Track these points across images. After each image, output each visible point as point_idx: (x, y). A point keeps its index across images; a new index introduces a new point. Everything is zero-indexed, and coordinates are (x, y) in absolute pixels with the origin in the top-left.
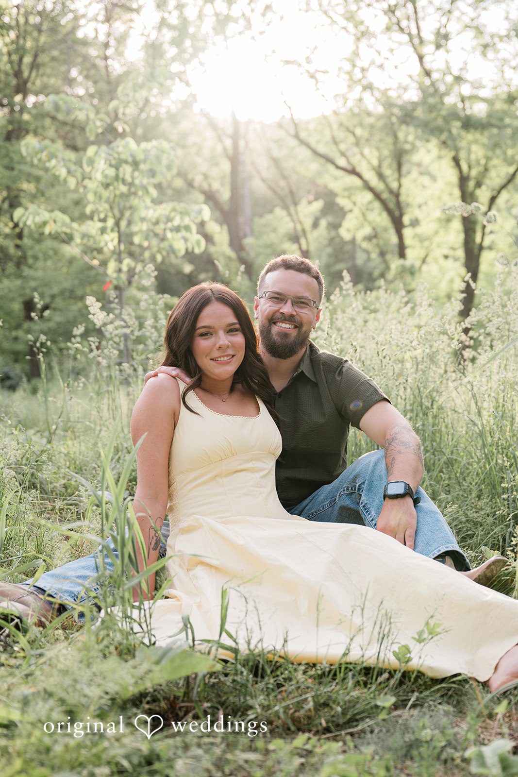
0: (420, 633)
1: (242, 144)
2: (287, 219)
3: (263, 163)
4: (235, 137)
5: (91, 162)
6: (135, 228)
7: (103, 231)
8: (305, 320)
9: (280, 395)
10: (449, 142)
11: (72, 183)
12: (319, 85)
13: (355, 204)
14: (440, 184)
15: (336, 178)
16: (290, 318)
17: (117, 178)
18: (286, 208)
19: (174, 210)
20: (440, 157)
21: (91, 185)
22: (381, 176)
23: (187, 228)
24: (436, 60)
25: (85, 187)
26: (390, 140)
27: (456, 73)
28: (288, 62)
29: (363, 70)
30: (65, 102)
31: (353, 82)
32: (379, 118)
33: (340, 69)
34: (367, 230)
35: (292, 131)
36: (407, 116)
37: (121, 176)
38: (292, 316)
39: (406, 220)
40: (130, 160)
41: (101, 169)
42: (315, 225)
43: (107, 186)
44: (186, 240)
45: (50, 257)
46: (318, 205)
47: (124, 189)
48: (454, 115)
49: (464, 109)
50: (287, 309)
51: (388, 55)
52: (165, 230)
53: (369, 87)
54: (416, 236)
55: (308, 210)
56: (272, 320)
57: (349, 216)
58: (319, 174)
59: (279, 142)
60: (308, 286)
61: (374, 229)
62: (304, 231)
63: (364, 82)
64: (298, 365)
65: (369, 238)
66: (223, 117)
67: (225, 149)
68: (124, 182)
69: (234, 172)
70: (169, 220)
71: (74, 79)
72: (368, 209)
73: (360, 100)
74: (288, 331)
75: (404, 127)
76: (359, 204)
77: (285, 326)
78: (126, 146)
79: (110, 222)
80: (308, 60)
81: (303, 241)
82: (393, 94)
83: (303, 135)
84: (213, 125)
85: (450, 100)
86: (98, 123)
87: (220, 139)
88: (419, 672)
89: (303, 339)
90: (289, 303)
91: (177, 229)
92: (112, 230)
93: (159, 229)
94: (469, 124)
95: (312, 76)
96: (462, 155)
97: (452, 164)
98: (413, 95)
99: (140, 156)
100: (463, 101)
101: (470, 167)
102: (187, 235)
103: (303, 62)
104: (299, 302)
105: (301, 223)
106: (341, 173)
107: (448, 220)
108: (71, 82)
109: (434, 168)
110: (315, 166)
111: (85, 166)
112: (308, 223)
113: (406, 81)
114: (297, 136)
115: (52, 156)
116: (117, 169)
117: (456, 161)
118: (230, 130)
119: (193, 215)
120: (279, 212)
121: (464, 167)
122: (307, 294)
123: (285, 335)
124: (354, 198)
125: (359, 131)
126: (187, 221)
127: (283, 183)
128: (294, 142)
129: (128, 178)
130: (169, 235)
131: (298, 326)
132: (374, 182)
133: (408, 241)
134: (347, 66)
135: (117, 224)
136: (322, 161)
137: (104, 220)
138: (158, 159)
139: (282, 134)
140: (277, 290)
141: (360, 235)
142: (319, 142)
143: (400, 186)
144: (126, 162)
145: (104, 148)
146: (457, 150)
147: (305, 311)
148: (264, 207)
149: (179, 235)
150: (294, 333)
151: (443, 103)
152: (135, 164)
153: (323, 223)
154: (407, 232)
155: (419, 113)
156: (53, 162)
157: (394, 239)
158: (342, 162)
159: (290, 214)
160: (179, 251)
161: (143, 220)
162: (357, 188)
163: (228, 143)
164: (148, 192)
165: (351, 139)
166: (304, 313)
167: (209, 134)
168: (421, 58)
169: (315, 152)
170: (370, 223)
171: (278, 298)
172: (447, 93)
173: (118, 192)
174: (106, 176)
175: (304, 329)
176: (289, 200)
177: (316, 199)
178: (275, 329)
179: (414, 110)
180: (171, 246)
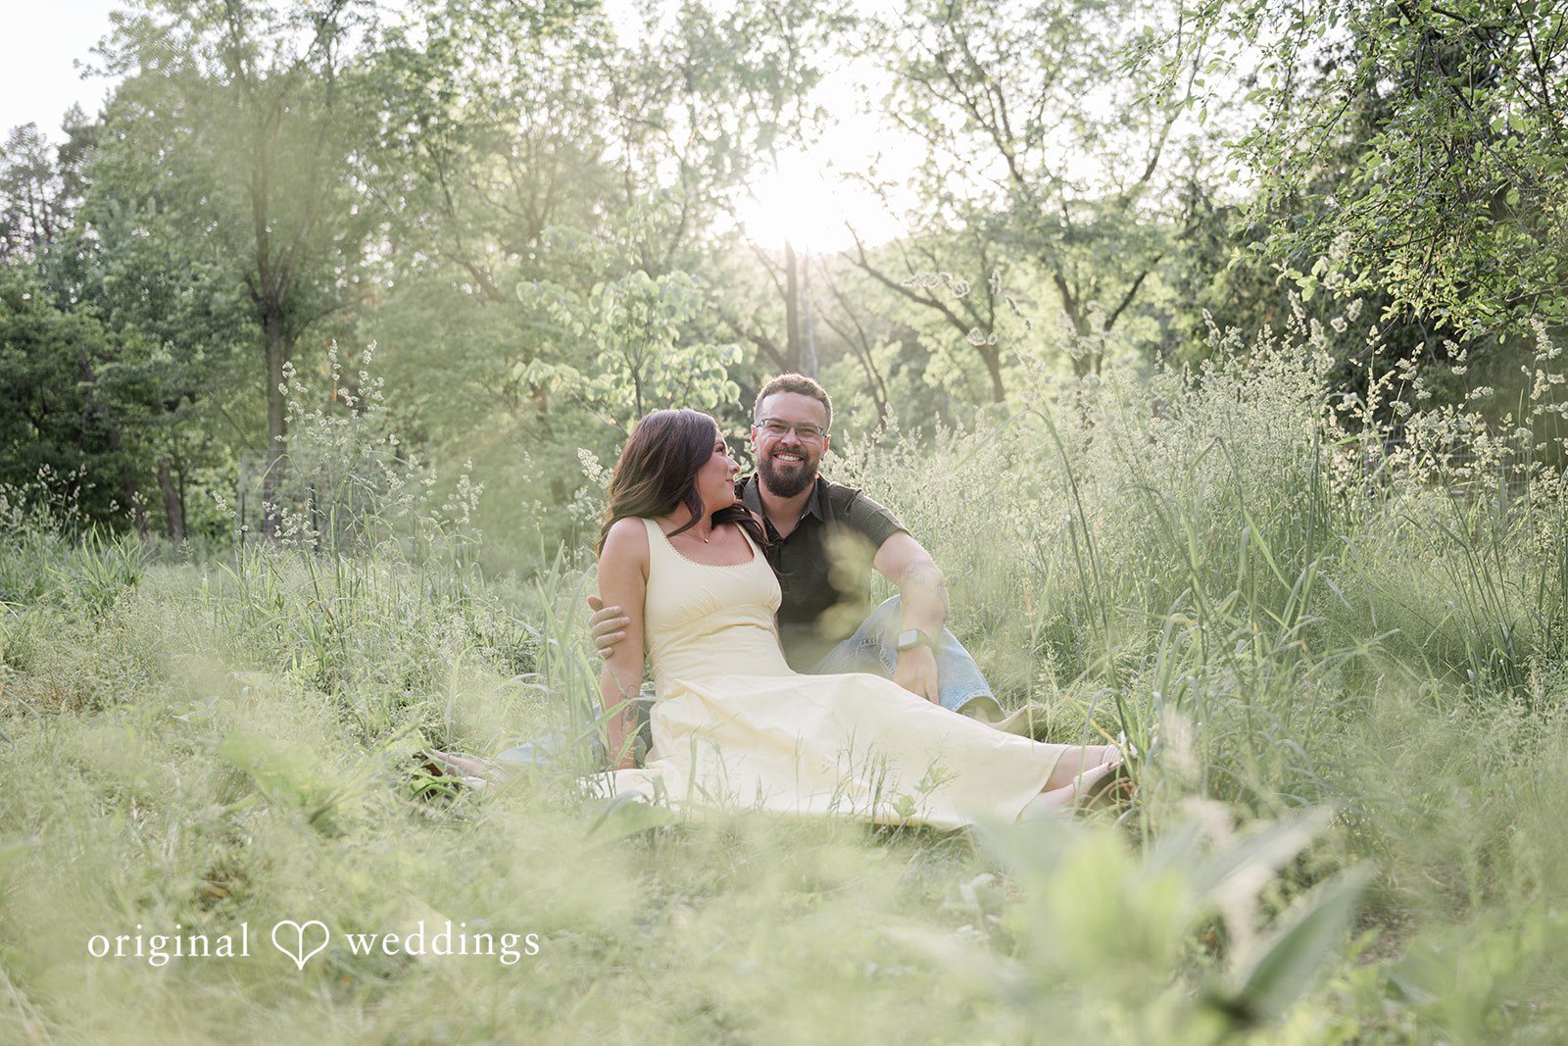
0: (923, 782)
1: (800, 279)
2: (860, 367)
3: (828, 303)
4: (790, 271)
5: (598, 302)
6: (657, 378)
7: (618, 383)
8: (811, 451)
9: (786, 541)
10: (1049, 259)
11: (579, 329)
12: (887, 201)
13: (939, 343)
14: (1042, 312)
15: (915, 313)
16: (794, 450)
17: (630, 318)
18: (856, 352)
19: (699, 352)
20: (1040, 279)
21: (601, 329)
22: (967, 305)
23: (717, 374)
24: (1029, 161)
25: (594, 333)
26: (976, 261)
27: (1054, 174)
28: (847, 175)
29: (939, 179)
30: (565, 233)
31: (928, 193)
32: (963, 235)
33: (912, 180)
34: (956, 373)
35: (858, 260)
36: (995, 231)
37: (635, 315)
38: (796, 447)
39: (1002, 358)
40: (644, 296)
41: (612, 310)
42: (894, 372)
43: (618, 330)
44: (717, 388)
45: (576, 428)
46: (896, 347)
47: (639, 332)
48: (1053, 225)
49: (1067, 219)
50: (790, 438)
51: (970, 157)
52: (691, 378)
53: (949, 198)
54: (1016, 376)
55: (884, 355)
56: (773, 453)
57: (934, 358)
58: (893, 310)
59: (844, 274)
60: (813, 411)
61: (964, 371)
62: (880, 378)
63: (943, 192)
64: (806, 505)
65: (957, 383)
66: (775, 249)
67: (780, 288)
68: (638, 322)
69: (792, 314)
70: (695, 365)
71: (598, 217)
72: (955, 348)
73: (938, 215)
74: (794, 465)
75: (992, 244)
76: (944, 343)
77: (788, 459)
78: (638, 280)
79: (627, 373)
80: (872, 171)
81: (880, 392)
82: (978, 205)
83: (872, 264)
84: (762, 259)
85: (1049, 208)
86: (606, 256)
87: (772, 273)
88: (925, 826)
89: (810, 472)
90: (792, 431)
91: (705, 376)
92: (629, 382)
93: (685, 377)
94: (1072, 236)
95: (879, 191)
96: (1066, 273)
97: (1055, 286)
98: (1001, 205)
99: (655, 291)
100: (1065, 209)
101: (1077, 288)
102: (718, 382)
103: (866, 174)
104: (803, 430)
105: (876, 371)
106: (921, 306)
107: (1055, 355)
108: (594, 220)
109: (1033, 294)
110: (888, 300)
111: (591, 307)
112: (885, 372)
113: (992, 188)
114: (863, 264)
115: (552, 299)
116: (629, 308)
117: (1060, 282)
118: (783, 264)
119: (722, 357)
120: (849, 359)
121: (1071, 289)
122: (812, 421)
123: (789, 469)
124: (937, 336)
125: (938, 253)
126: (717, 366)
127: (850, 324)
128: (863, 273)
129: (644, 319)
130: (696, 383)
131: (804, 458)
132: (960, 313)
133: (1006, 384)
134: (920, 176)
135: (635, 374)
136: (898, 293)
137: (620, 371)
138: (677, 293)
139: (848, 265)
140: (777, 416)
141: (947, 380)
142: (892, 271)
143: (993, 316)
144: (639, 299)
145: (612, 284)
146: (1058, 267)
147: (810, 440)
148: (831, 355)
149: (708, 382)
150: (800, 466)
151: (1040, 212)
152: (650, 301)
153: (904, 369)
154: (1005, 373)
155: (1010, 225)
156: (555, 306)
157: (989, 383)
158: (921, 293)
159: (862, 361)
160: (710, 401)
161: (665, 368)
162: (939, 323)
163: (783, 279)
164: (668, 334)
165: (930, 263)
166: (810, 442)
167: (761, 269)
168: (1011, 159)
169: (889, 284)
170: (959, 364)
171: (779, 426)
172: (1044, 199)
173: (632, 336)
174: (617, 318)
175: (811, 461)
176: (860, 345)
177: (893, 340)
178: (777, 463)
179: (1003, 223)
180: (699, 397)
